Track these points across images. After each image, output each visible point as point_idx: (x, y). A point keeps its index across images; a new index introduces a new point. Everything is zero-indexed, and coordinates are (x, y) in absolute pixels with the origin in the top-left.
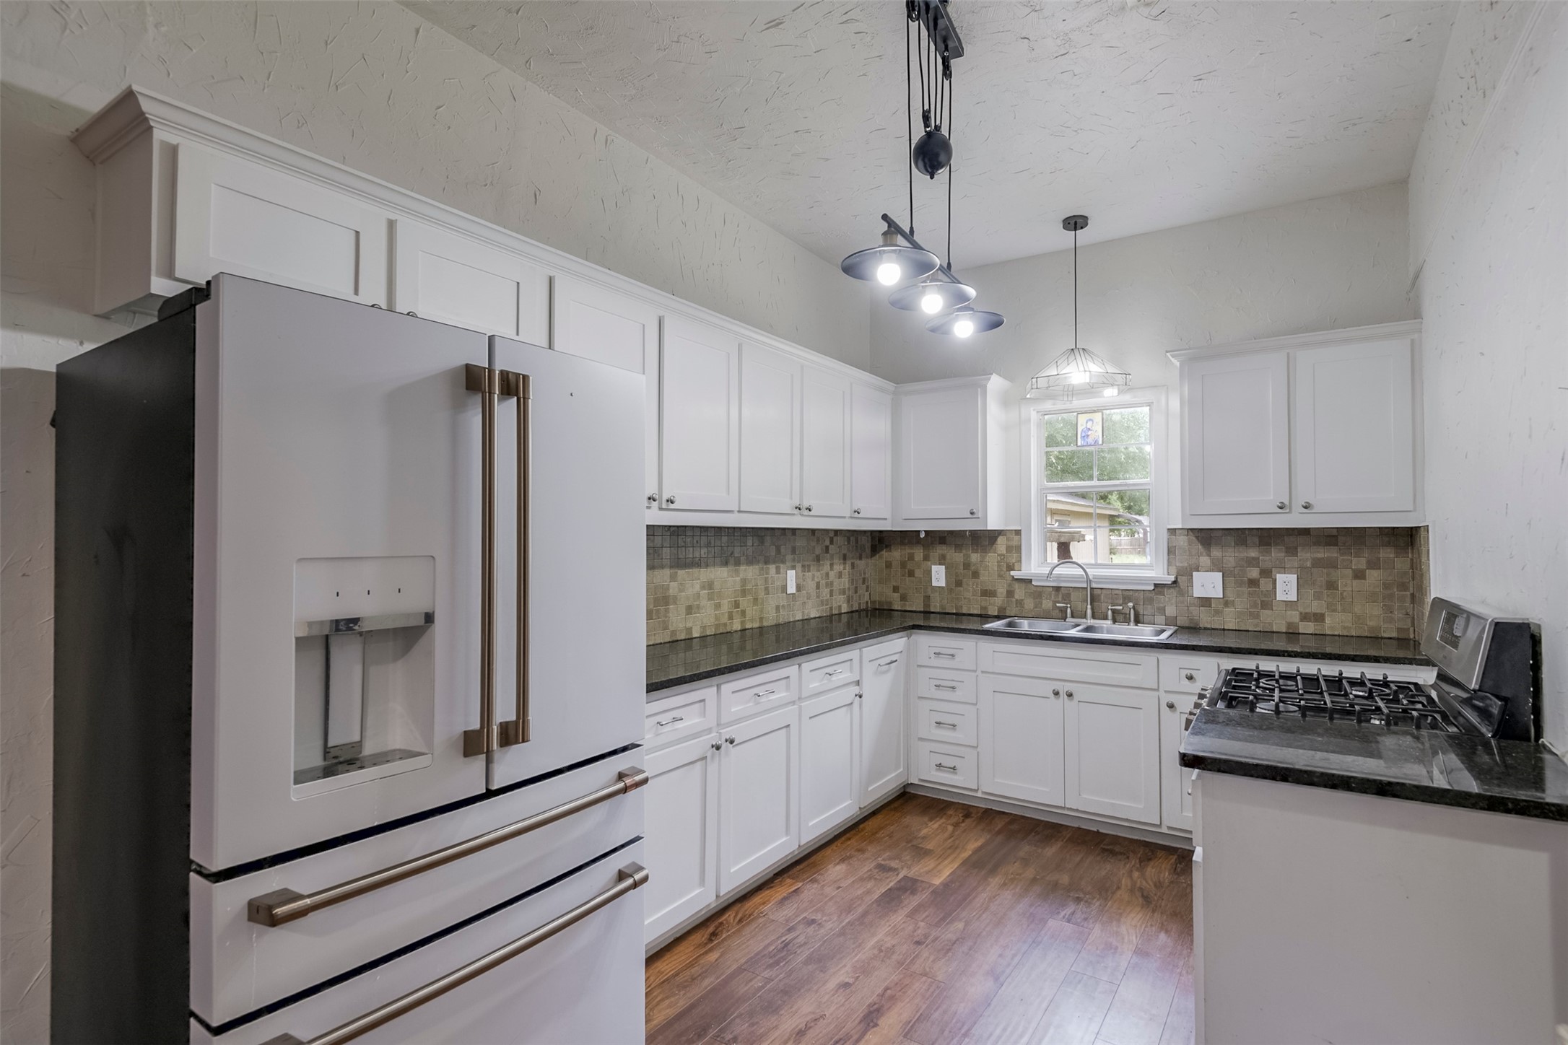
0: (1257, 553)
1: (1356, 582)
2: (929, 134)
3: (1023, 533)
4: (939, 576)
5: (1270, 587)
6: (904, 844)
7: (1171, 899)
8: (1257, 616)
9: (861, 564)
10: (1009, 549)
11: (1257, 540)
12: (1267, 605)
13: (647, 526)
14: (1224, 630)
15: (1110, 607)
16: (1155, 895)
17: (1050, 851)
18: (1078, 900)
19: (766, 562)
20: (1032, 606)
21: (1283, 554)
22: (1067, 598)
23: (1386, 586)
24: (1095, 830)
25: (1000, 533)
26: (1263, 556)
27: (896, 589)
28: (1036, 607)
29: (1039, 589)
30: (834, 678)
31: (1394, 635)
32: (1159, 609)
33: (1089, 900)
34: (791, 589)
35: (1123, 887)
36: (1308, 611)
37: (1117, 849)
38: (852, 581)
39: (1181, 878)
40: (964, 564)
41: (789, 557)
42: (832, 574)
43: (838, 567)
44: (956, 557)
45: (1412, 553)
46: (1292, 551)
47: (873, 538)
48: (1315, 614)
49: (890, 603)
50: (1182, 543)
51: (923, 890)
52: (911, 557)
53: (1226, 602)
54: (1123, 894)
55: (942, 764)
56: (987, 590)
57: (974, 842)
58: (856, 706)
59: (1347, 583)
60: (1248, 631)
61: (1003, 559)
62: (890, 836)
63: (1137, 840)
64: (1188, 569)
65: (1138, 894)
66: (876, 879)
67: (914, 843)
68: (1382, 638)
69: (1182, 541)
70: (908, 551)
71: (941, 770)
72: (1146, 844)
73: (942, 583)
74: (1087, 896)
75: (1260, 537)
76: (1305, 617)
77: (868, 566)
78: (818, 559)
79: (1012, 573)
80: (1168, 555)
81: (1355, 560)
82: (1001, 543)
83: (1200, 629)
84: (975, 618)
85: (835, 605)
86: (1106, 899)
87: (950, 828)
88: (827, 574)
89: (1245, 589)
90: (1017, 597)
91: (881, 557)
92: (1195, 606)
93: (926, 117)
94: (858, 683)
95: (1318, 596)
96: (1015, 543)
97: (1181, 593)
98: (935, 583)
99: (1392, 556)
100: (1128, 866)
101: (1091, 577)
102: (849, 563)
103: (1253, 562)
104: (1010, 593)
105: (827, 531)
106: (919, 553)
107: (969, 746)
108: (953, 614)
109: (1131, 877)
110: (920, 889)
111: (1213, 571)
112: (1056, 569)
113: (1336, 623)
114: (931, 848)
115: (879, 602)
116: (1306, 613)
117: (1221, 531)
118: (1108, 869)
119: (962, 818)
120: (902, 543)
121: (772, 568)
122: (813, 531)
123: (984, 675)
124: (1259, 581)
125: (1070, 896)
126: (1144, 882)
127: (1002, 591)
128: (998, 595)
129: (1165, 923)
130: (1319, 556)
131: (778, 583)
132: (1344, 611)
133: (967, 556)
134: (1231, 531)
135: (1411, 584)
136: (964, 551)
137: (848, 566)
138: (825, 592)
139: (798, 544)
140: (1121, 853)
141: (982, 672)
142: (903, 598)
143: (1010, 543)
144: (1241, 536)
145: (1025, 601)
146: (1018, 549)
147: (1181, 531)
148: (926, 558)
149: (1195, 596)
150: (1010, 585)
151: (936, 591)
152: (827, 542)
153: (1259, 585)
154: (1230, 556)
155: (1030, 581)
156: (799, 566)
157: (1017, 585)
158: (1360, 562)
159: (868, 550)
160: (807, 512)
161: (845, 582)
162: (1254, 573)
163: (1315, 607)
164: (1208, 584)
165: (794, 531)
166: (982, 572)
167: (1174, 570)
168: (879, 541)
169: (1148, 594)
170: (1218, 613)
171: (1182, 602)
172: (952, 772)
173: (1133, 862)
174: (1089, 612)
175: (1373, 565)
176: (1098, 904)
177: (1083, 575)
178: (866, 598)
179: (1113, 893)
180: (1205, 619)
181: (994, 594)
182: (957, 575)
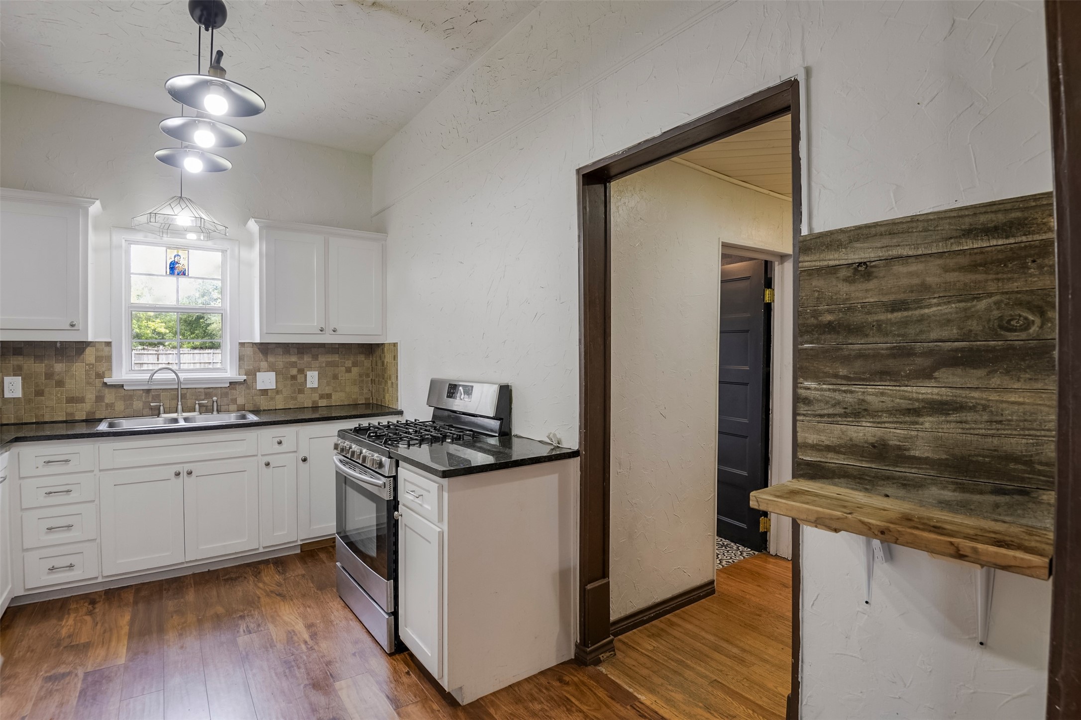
0: (296, 359)
1: (347, 374)
3: (113, 344)
4: (13, 387)
5: (303, 380)
6: (54, 650)
7: (293, 589)
8: (295, 399)
10: (98, 359)
11: (296, 351)
12: (301, 391)
14: (276, 409)
15: (197, 402)
16: (283, 591)
17: (190, 596)
18: (242, 617)
20: (122, 408)
21: (311, 359)
22: (157, 398)
23: (361, 376)
24: (207, 570)
25: (88, 344)
26: (300, 360)
28: (127, 408)
29: (130, 393)
31: (364, 402)
32: (232, 400)
33: (249, 614)
35: (260, 596)
36: (324, 393)
37: (233, 576)
39: (287, 574)
40: (46, 374)
44: (40, 368)
45: (372, 357)
46: (315, 357)
48: (327, 394)
50: (249, 353)
51: (116, 675)
53: (277, 391)
54: (264, 600)
55: (55, 567)
56: (73, 397)
57: (124, 619)
59: (343, 376)
60: (290, 409)
61: (92, 368)
62: (30, 650)
63: (239, 565)
64: (253, 371)
65: (273, 595)
66: (57, 690)
67: (65, 644)
68: (359, 404)
69: (249, 351)
71: (54, 572)
72: (248, 565)
73: (19, 394)
74: (245, 612)
75: (298, 348)
76: (322, 397)
79: (102, 380)
80: (239, 362)
81: (347, 362)
82: (90, 355)
83: (260, 411)
84: (60, 425)
86: (258, 608)
87: (88, 618)
89: (289, 382)
90: (107, 401)
92: (257, 396)
95: (328, 384)
96: (105, 354)
97: (248, 388)
98: (7, 395)
99: (363, 359)
100: (251, 582)
101: (182, 380)
103: (293, 365)
104: (99, 399)
107: (88, 540)
108: (33, 423)
109: (259, 588)
110: (113, 674)
111: (269, 371)
112: (155, 375)
113: (338, 398)
114: (87, 640)
116: (322, 394)
117: (274, 345)
118: (241, 590)
119: (90, 606)
123: (102, 473)
124: (297, 376)
125: (234, 618)
126: (271, 588)
127: (90, 396)
128: (87, 401)
129: (304, 603)
130: (330, 360)
132: (341, 391)
133: (50, 366)
134: (281, 345)
135: (371, 374)
136: (46, 362)
140: (239, 577)
141: (101, 470)
143: (100, 354)
144: (286, 348)
145: (116, 404)
146: (109, 359)
147: (248, 345)
149: (258, 389)
150: (100, 391)
151: (10, 402)
153: (297, 379)
154: (280, 361)
155: (123, 386)
157: (107, 390)
158: (349, 363)
162: (294, 371)
163: (328, 390)
164: (266, 380)
166: (67, 380)
167: (243, 371)
169: (224, 390)
170: (272, 399)
171: (249, 394)
172: (69, 570)
173: (251, 579)
174: (180, 407)
175: (355, 364)
176: (256, 613)
177: (175, 378)
179: (259, 602)
180: (264, 404)
181: (81, 400)
182: (37, 385)
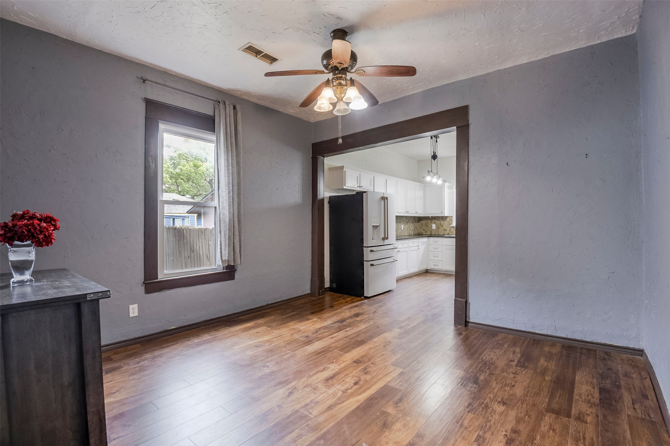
2: (434, 154)
3: (453, 217)
4: (434, 226)
9: (416, 224)
10: (450, 220)
13: (396, 216)
19: (398, 223)
25: (448, 217)
27: (424, 230)
30: (414, 244)
34: (402, 229)
38: (414, 228)
40: (440, 224)
41: (402, 222)
42: (410, 226)
43: (411, 225)
44: (438, 222)
47: (418, 219)
49: (423, 233)
52: (427, 222)
55: (435, 265)
58: (418, 250)
70: (427, 221)
73: (435, 228)
77: (417, 225)
78: (407, 223)
79: (451, 225)
82: (448, 219)
85: (411, 233)
87: (437, 275)
88: (409, 226)
90: (452, 231)
91: (420, 223)
93: (434, 152)
94: (418, 246)
96: (451, 219)
98: (433, 228)
102: (413, 224)
104: (450, 230)
105: (409, 217)
106: (429, 222)
107: (441, 260)
108: (437, 234)
115: (420, 233)
119: (439, 274)
120: (425, 219)
121: (399, 224)
122: (406, 217)
127: (448, 230)
131: (400, 227)
133: (440, 222)
137: (413, 225)
138: (409, 230)
139: (404, 219)
141: (444, 245)
142: (426, 232)
148: (431, 223)
150: (450, 228)
151: (433, 230)
152: (409, 219)
156: (404, 224)
157: (451, 228)
159: (417, 221)
160: (407, 213)
161: (412, 228)
165: (403, 216)
166: (444, 225)
168: (419, 219)
172: (437, 266)
178: (417, 232)
181: (446, 230)
182: (438, 226)
